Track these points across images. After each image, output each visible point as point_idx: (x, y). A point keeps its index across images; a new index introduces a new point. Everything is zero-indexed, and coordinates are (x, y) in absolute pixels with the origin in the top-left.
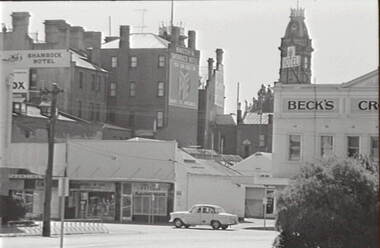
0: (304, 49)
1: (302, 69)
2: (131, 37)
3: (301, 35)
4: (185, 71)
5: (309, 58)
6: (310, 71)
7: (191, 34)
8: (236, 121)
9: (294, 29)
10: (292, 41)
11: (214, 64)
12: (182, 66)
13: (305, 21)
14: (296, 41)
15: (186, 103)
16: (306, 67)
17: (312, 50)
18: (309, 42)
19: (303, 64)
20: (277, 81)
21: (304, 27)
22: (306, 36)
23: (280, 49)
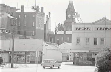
0: (73, 12)
1: (72, 18)
2: (25, 9)
3: (72, 8)
4: (41, 19)
6: (74, 19)
7: (42, 8)
8: (55, 34)
9: (70, 6)
10: (70, 10)
11: (48, 17)
12: (40, 17)
13: (73, 4)
14: (71, 10)
15: (41, 28)
17: (75, 13)
18: (74, 10)
19: (73, 17)
20: (65, 21)
21: (73, 6)
22: (73, 8)
23: (66, 12)
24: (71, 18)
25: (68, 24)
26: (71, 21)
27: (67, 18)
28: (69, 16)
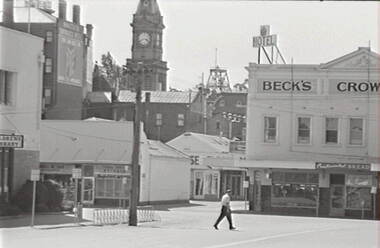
0: (156, 26)
1: (155, 46)
2: (15, 10)
3: (153, 12)
5: (161, 34)
6: (161, 48)
8: (110, 100)
9: (146, 5)
10: (145, 18)
11: (86, 40)
12: (69, 42)
14: (148, 17)
15: (72, 80)
16: (158, 43)
17: (164, 27)
18: (160, 19)
19: (155, 41)
20: (130, 58)
22: (158, 13)
23: (132, 25)
24: (148, 46)
26: (149, 55)
27: (136, 45)
28: (144, 38)
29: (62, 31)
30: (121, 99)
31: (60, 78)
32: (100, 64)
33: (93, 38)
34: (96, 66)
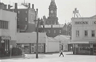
0: (55, 9)
1: (55, 14)
2: (18, 6)
3: (54, 5)
4: (32, 14)
5: (56, 11)
6: (56, 14)
7: (33, 5)
10: (52, 7)
11: (36, 13)
12: (31, 13)
13: (55, 1)
15: (32, 23)
17: (57, 9)
18: (56, 7)
20: (49, 17)
21: (55, 3)
22: (55, 5)
23: (49, 8)
24: (53, 13)
25: (51, 19)
26: (53, 16)
27: (50, 13)
28: (52, 12)
29: (29, 11)
30: (45, 27)
31: (29, 22)
32: (42, 18)
33: (38, 12)
34: (42, 19)
